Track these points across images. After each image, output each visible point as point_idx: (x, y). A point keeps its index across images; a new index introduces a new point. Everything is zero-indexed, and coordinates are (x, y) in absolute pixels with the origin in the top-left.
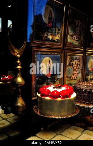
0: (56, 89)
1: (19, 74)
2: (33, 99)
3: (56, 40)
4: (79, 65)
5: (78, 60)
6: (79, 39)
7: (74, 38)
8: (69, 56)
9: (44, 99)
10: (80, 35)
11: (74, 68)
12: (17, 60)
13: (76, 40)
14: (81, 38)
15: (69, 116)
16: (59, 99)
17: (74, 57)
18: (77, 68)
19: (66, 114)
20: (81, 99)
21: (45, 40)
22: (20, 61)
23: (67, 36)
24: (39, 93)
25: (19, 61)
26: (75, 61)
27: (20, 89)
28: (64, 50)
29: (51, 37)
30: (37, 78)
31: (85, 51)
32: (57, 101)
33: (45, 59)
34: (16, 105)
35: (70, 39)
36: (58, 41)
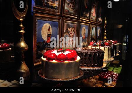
0: (60, 53)
1: (22, 39)
2: (35, 65)
3: (55, 6)
4: (74, 32)
5: (73, 27)
6: (74, 7)
7: (70, 6)
8: (66, 24)
9: (51, 62)
10: (75, 4)
11: (70, 35)
12: (20, 24)
13: (72, 9)
14: (76, 7)
15: (76, 78)
16: (66, 62)
17: (70, 24)
18: (73, 35)
19: (73, 76)
20: (82, 62)
21: (45, 6)
22: (23, 25)
23: (65, 4)
24: (43, 58)
25: (21, 26)
26: (71, 28)
27: (23, 55)
28: (62, 17)
29: (50, 3)
30: (38, 44)
31: (79, 19)
32: (64, 64)
33: (45, 25)
34: (20, 71)
35: (67, 7)
36: (57, 8)
